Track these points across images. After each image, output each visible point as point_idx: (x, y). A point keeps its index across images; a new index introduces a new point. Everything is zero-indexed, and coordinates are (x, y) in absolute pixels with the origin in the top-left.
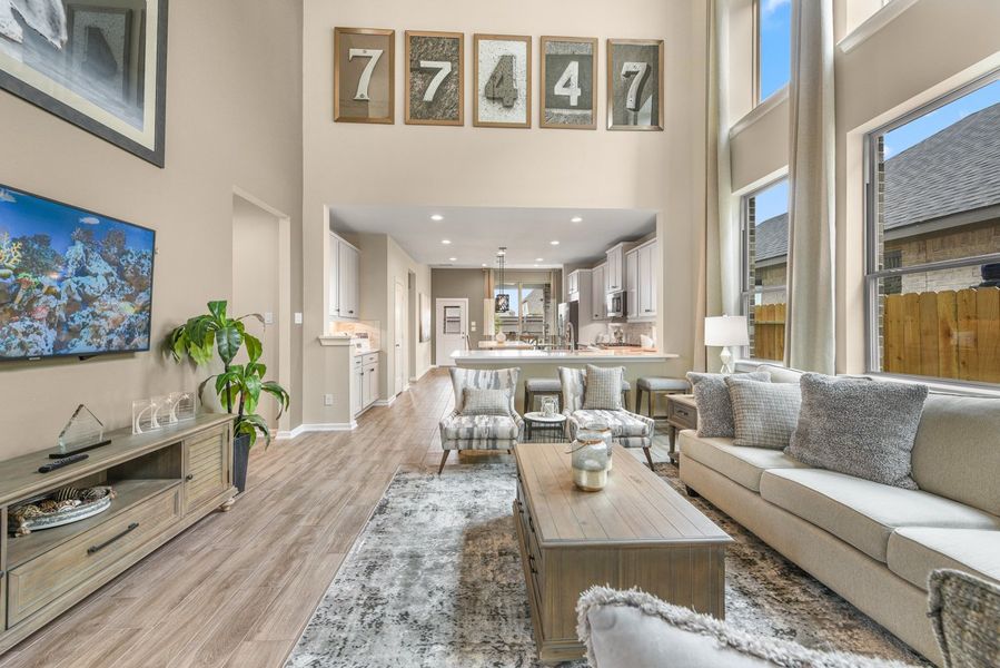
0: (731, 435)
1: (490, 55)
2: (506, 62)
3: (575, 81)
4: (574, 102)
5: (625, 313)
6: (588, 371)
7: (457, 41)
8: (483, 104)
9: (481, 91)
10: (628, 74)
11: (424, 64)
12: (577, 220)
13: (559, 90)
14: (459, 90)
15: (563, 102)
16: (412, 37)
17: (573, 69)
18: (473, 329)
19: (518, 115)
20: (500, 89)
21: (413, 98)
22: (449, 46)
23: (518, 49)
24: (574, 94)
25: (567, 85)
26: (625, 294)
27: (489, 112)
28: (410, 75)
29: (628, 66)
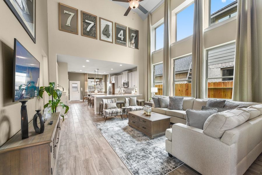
0: (160, 107)
1: (104, 24)
2: (107, 26)
3: (122, 35)
4: (122, 40)
5: (128, 86)
6: (130, 98)
7: (95, 18)
8: (102, 35)
9: (102, 32)
10: (132, 36)
11: (86, 21)
12: (121, 65)
13: (119, 36)
14: (96, 30)
15: (120, 39)
16: (83, 13)
17: (122, 32)
18: (82, 90)
19: (110, 39)
20: (106, 32)
21: (84, 29)
22: (94, 18)
23: (110, 24)
24: (122, 38)
25: (121, 35)
26: (128, 82)
27: (103, 37)
28: (83, 23)
29: (133, 34)
